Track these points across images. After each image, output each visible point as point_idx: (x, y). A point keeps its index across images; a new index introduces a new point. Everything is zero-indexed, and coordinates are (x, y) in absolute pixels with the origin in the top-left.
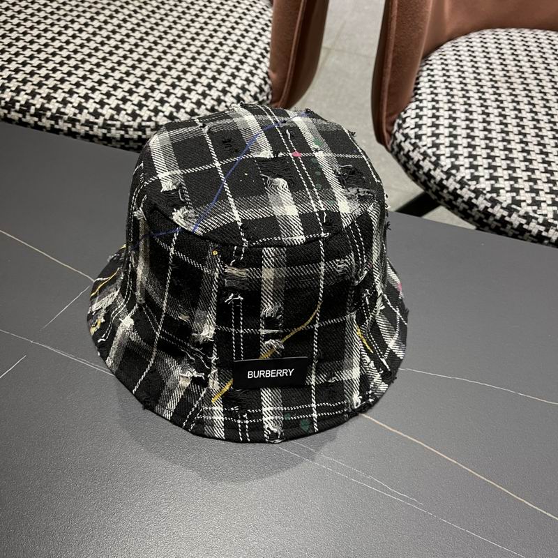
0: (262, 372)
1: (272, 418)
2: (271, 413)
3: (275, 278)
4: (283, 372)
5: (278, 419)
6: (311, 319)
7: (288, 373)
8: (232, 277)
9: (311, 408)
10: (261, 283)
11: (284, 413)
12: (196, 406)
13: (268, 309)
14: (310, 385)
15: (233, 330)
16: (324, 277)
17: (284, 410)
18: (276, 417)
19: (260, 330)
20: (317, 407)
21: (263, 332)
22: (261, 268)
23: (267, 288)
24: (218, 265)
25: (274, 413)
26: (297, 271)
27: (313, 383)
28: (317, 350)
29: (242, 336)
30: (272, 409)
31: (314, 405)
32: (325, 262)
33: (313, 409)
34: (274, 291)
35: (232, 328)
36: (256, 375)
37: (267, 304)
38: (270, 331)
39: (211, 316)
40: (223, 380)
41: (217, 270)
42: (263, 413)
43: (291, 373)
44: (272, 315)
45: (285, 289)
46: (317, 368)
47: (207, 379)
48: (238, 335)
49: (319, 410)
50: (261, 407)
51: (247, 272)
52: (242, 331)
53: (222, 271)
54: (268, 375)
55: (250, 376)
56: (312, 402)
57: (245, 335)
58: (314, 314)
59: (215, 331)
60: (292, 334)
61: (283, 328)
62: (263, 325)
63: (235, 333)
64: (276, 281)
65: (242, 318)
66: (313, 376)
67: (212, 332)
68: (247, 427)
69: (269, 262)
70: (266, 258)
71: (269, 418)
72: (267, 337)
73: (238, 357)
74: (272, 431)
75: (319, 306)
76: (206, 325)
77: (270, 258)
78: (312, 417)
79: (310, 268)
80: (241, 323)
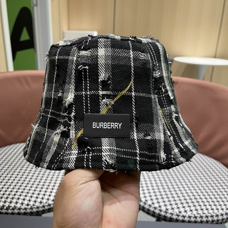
0: (102, 124)
1: (109, 154)
2: (108, 150)
3: (105, 55)
4: (115, 125)
5: (113, 155)
6: (129, 87)
7: (118, 126)
8: (83, 57)
9: (136, 153)
10: (98, 58)
11: (117, 151)
12: (62, 153)
13: (102, 76)
14: (134, 139)
15: (84, 93)
16: (133, 60)
17: (117, 150)
18: (112, 154)
19: (99, 91)
20: (140, 153)
21: (101, 93)
22: (97, 48)
23: (101, 61)
24: (76, 53)
25: (110, 150)
26: (117, 51)
27: (135, 137)
28: (135, 112)
29: (89, 96)
30: (109, 148)
31: (138, 151)
32: (132, 51)
33: (137, 154)
34: (105, 64)
35: (83, 91)
36: (98, 127)
37: (102, 73)
38: (105, 93)
39: (72, 87)
40: (77, 129)
41: (75, 55)
42: (103, 150)
43: (120, 126)
44: (105, 79)
45: (111, 64)
46: (137, 126)
47: (69, 130)
48: (86, 95)
49: (141, 155)
50: (101, 146)
51: (90, 52)
52: (88, 93)
53: (78, 55)
54: (105, 127)
55: (94, 126)
56: (136, 149)
57: (91, 95)
58: (130, 84)
59: (75, 96)
60: (118, 97)
61: (112, 90)
62: (101, 88)
63: (85, 94)
64: (106, 57)
65: (88, 85)
66: (135, 134)
67: (73, 97)
68: (90, 158)
69: (101, 45)
70: (100, 43)
71: (107, 154)
72: (104, 96)
73: (87, 111)
74: (108, 163)
75: (132, 80)
76: (70, 94)
77: (101, 42)
78: (136, 159)
79: (125, 52)
80: (88, 88)
